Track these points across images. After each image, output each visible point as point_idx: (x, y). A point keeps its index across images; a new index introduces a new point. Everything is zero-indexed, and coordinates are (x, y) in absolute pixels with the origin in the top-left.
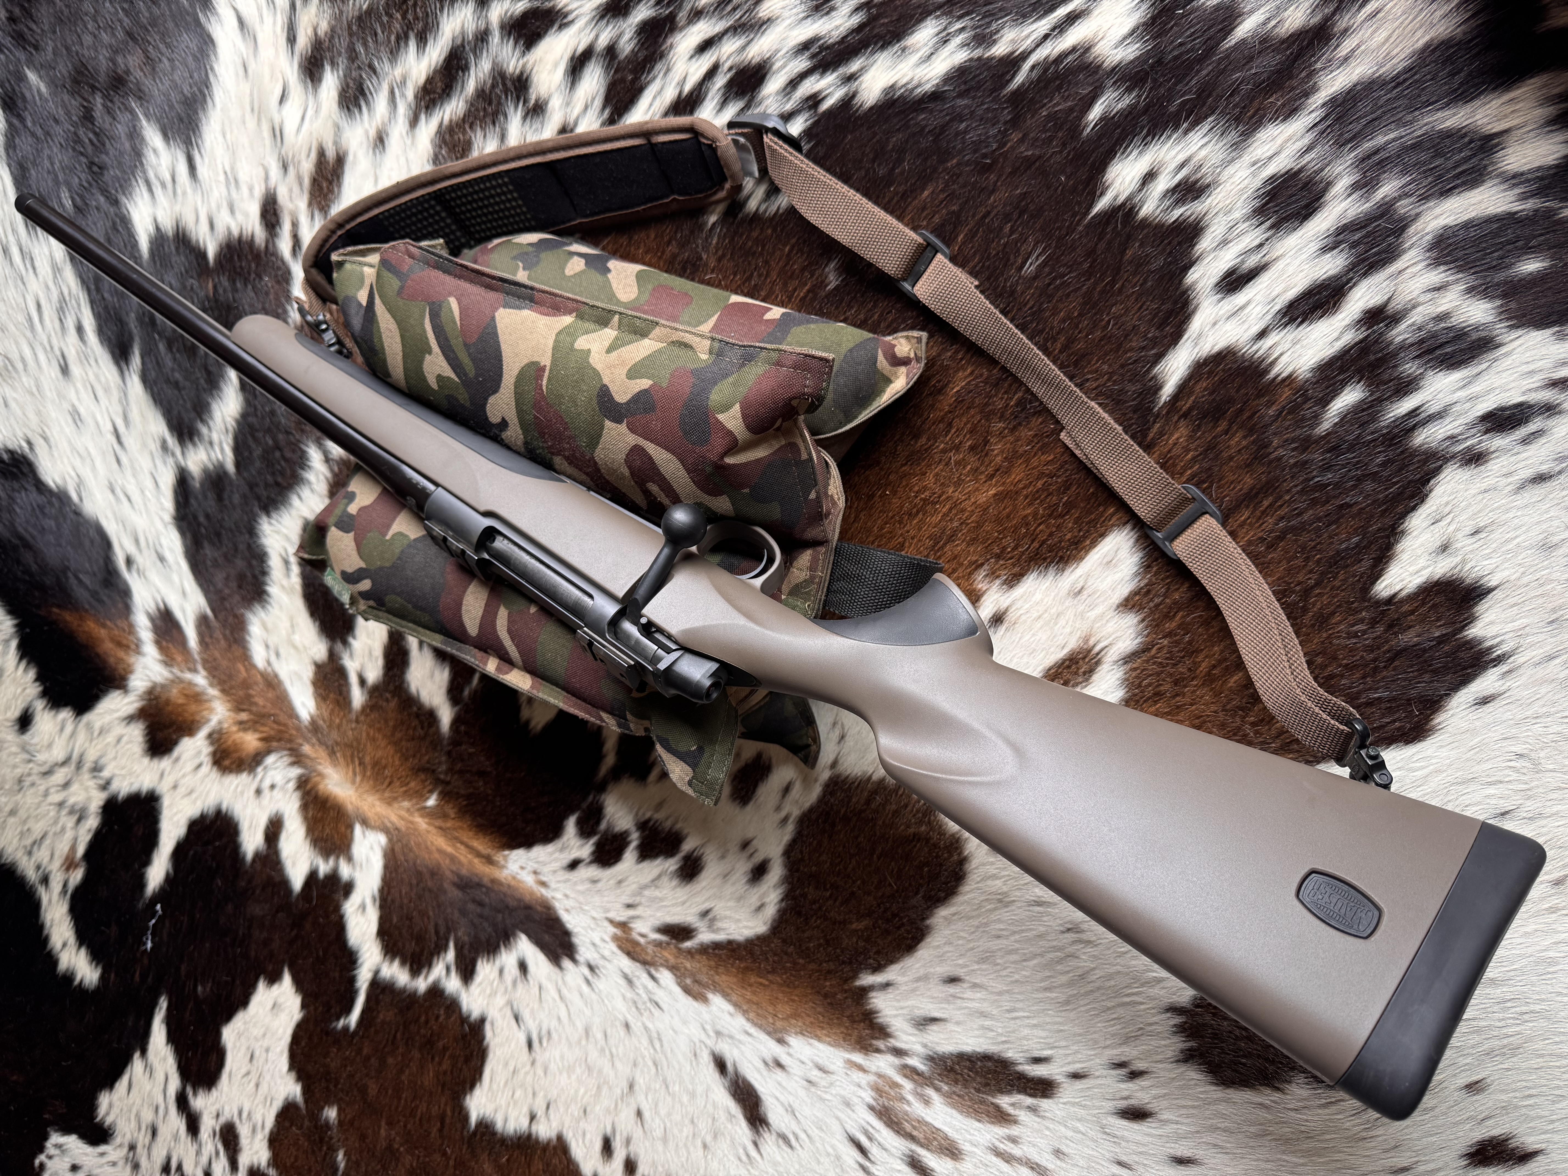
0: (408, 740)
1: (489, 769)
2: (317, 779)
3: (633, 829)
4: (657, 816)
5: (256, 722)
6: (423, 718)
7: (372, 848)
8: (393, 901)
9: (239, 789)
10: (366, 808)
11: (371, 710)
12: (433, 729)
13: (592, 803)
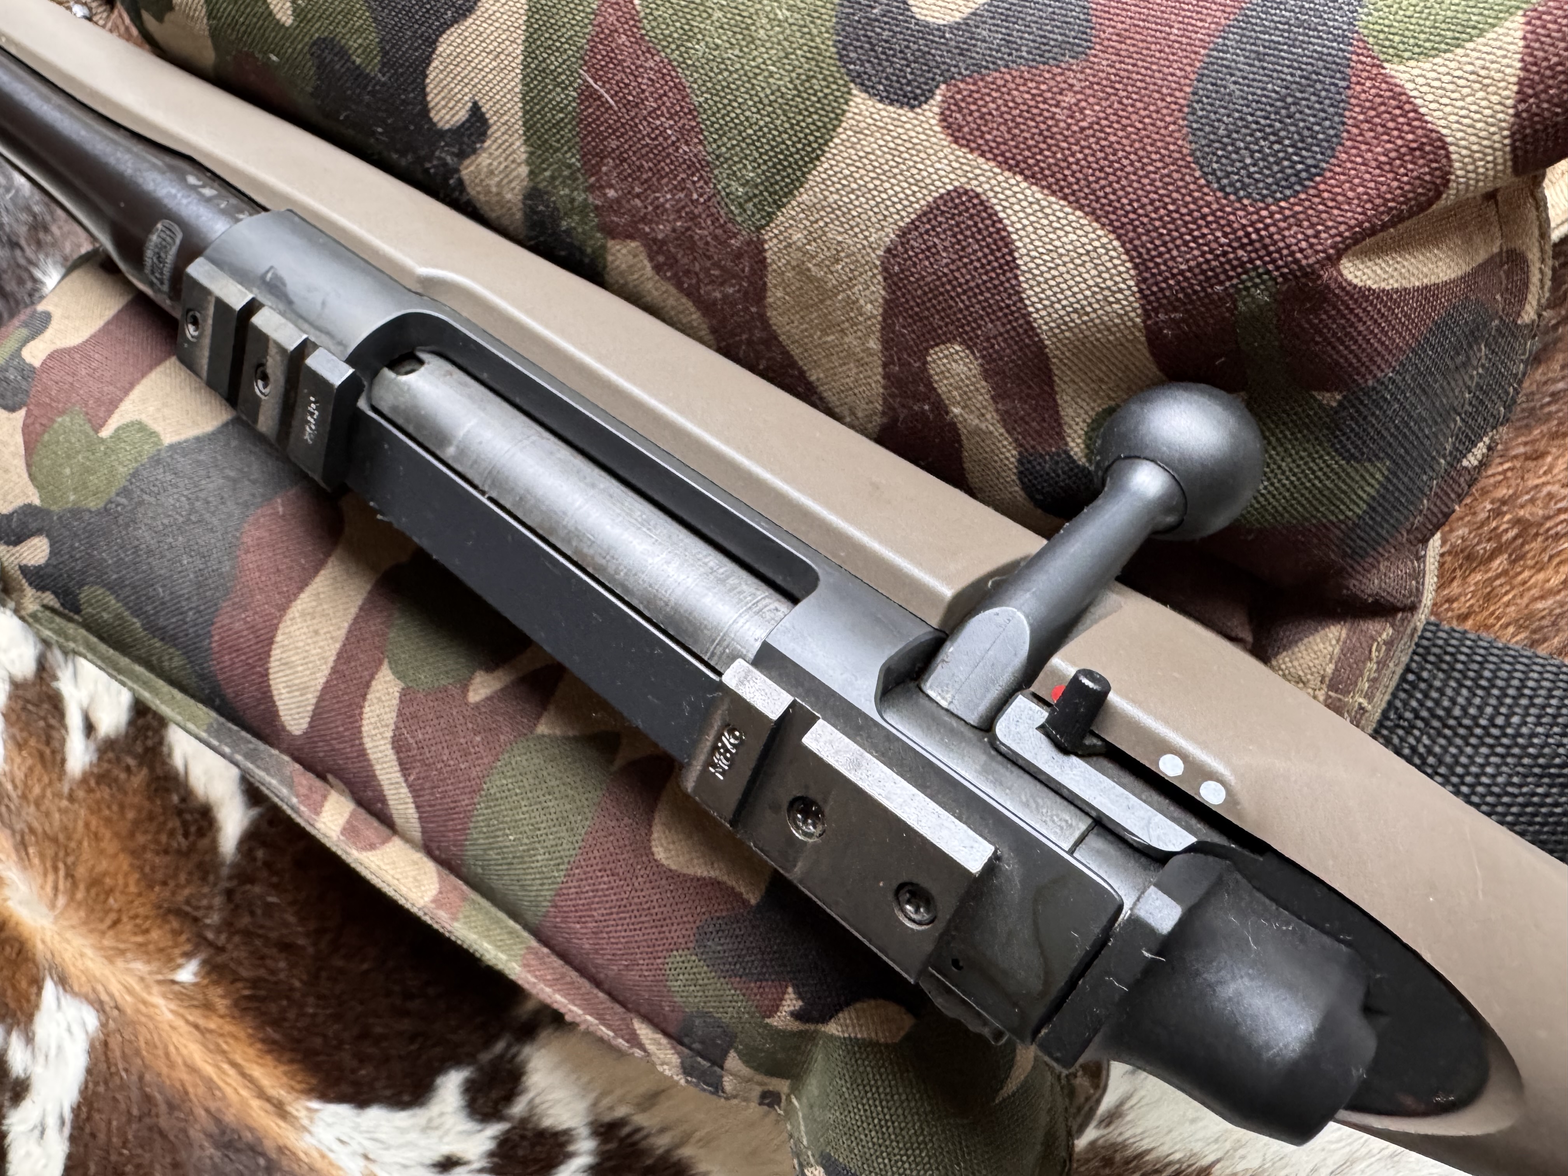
0: (157, 853)
1: (301, 942)
3: (584, 1131)
4: (641, 1119)
6: (188, 817)
7: (69, 1030)
8: (93, 1136)
10: (67, 956)
11: (98, 783)
12: (204, 843)
13: (501, 1057)
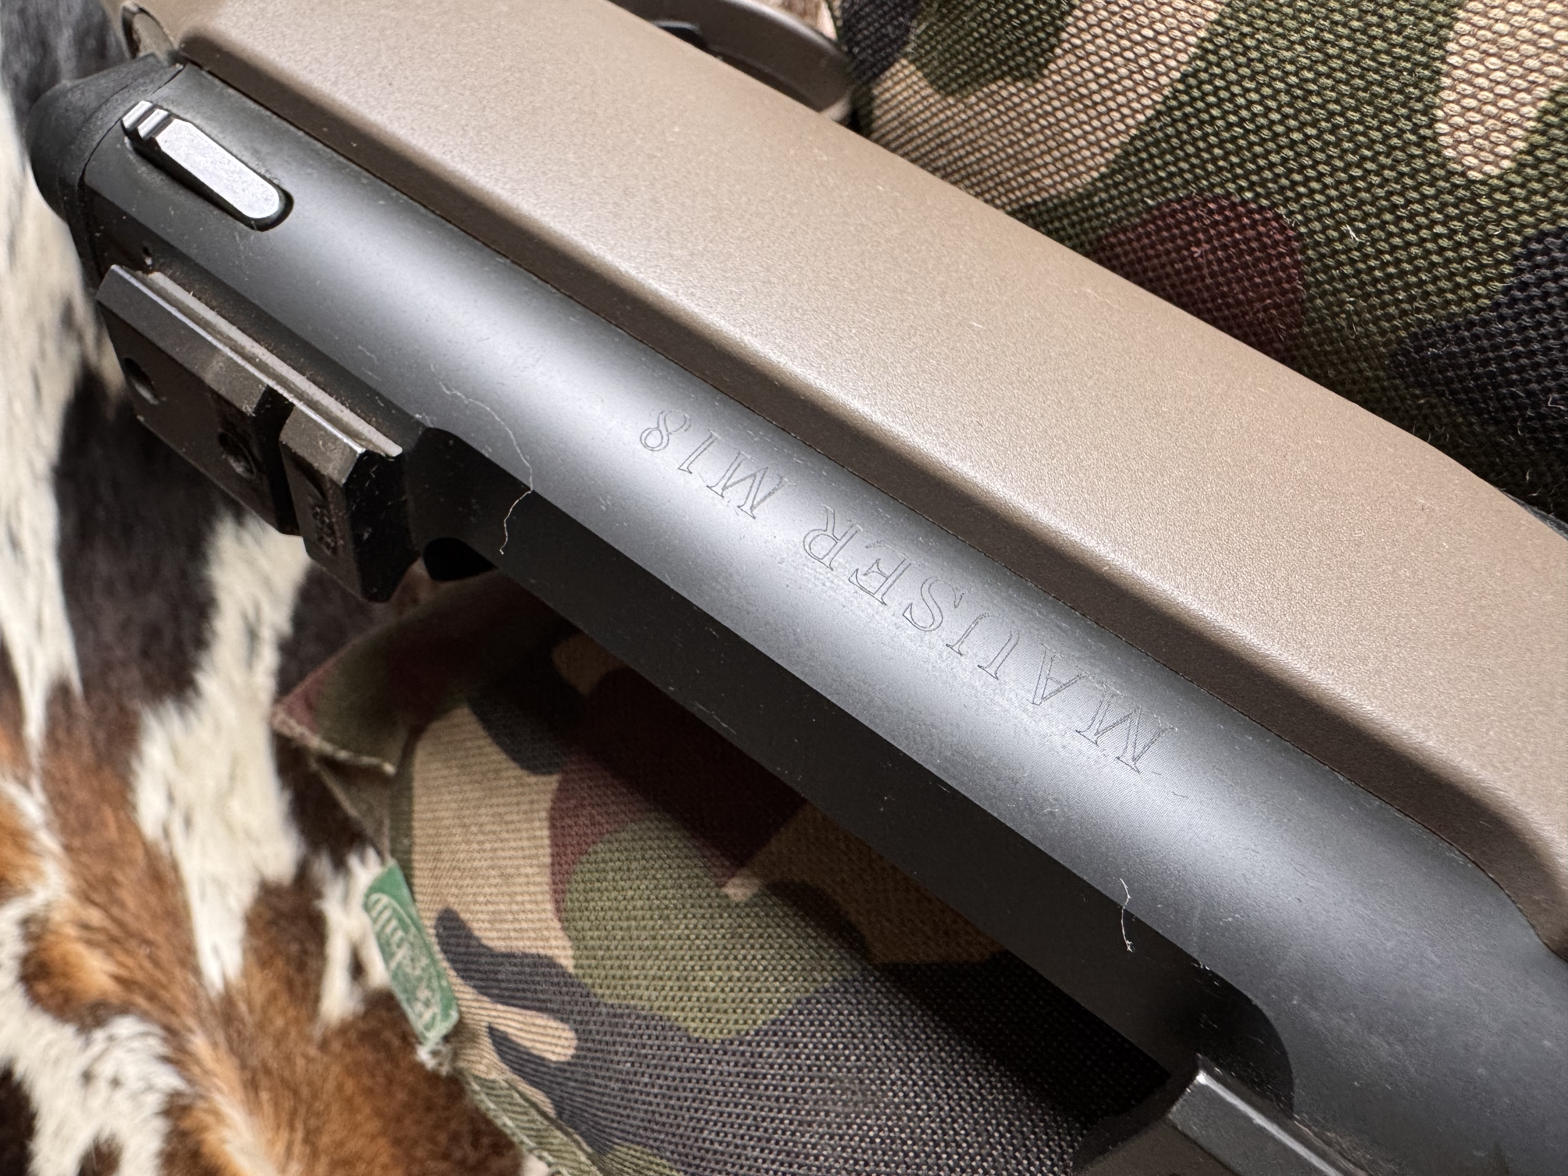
2: (209, 1119)
5: (114, 940)
9: (53, 1052)
